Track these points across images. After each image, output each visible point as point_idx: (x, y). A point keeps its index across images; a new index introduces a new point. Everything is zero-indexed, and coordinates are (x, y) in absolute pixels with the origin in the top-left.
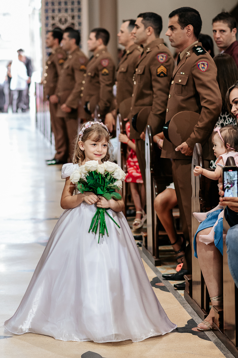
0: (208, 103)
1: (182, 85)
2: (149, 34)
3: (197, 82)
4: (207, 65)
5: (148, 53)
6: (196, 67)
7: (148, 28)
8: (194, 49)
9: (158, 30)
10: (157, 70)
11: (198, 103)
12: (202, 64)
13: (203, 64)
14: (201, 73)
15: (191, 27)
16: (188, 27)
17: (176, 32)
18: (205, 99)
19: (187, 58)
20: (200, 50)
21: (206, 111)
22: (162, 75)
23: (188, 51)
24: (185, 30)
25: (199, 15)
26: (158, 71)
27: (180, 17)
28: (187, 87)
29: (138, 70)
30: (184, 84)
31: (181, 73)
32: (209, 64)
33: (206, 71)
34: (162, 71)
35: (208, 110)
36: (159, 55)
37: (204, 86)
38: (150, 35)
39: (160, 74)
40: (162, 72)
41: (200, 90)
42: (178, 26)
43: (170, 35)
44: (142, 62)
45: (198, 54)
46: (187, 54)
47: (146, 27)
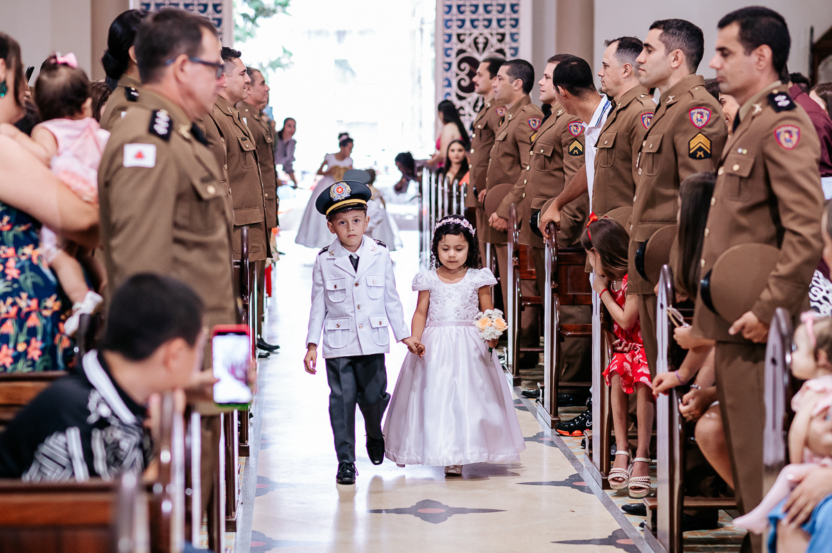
0: (800, 220)
1: (741, 178)
2: (675, 64)
3: (773, 171)
4: (799, 133)
5: (669, 106)
6: (773, 137)
7: (674, 52)
8: (770, 99)
9: (695, 58)
10: (689, 144)
11: (776, 220)
12: (786, 132)
13: (789, 132)
14: (784, 152)
15: (766, 51)
16: (761, 50)
17: (732, 61)
18: (790, 211)
19: (753, 118)
20: (782, 101)
21: (794, 239)
22: (700, 153)
23: (757, 103)
24: (754, 57)
25: (785, 25)
26: (692, 146)
27: (744, 27)
28: (750, 183)
29: (648, 145)
30: (746, 174)
31: (740, 150)
32: (803, 131)
33: (794, 147)
34: (700, 144)
35: (800, 238)
36: (692, 111)
37: (789, 181)
38: (677, 68)
39: (695, 152)
40: (700, 149)
41: (781, 190)
42: (738, 49)
43: (718, 66)
44: (655, 126)
45: (779, 109)
46: (753, 108)
47: (669, 50)
